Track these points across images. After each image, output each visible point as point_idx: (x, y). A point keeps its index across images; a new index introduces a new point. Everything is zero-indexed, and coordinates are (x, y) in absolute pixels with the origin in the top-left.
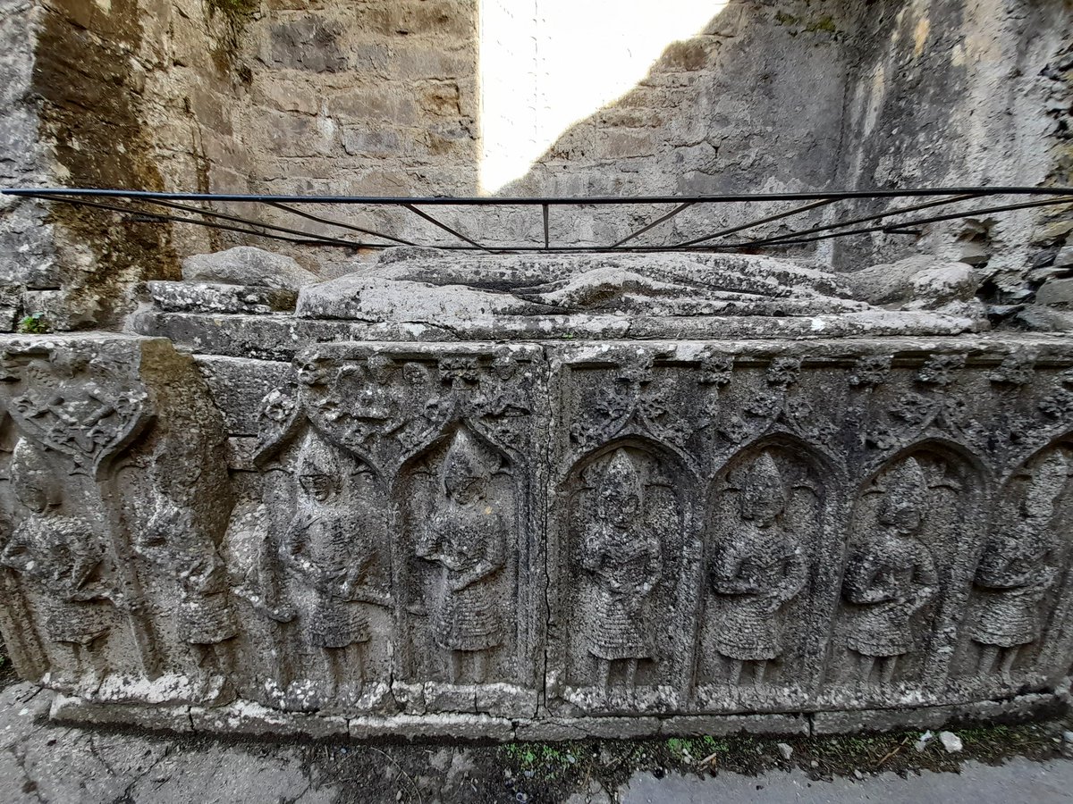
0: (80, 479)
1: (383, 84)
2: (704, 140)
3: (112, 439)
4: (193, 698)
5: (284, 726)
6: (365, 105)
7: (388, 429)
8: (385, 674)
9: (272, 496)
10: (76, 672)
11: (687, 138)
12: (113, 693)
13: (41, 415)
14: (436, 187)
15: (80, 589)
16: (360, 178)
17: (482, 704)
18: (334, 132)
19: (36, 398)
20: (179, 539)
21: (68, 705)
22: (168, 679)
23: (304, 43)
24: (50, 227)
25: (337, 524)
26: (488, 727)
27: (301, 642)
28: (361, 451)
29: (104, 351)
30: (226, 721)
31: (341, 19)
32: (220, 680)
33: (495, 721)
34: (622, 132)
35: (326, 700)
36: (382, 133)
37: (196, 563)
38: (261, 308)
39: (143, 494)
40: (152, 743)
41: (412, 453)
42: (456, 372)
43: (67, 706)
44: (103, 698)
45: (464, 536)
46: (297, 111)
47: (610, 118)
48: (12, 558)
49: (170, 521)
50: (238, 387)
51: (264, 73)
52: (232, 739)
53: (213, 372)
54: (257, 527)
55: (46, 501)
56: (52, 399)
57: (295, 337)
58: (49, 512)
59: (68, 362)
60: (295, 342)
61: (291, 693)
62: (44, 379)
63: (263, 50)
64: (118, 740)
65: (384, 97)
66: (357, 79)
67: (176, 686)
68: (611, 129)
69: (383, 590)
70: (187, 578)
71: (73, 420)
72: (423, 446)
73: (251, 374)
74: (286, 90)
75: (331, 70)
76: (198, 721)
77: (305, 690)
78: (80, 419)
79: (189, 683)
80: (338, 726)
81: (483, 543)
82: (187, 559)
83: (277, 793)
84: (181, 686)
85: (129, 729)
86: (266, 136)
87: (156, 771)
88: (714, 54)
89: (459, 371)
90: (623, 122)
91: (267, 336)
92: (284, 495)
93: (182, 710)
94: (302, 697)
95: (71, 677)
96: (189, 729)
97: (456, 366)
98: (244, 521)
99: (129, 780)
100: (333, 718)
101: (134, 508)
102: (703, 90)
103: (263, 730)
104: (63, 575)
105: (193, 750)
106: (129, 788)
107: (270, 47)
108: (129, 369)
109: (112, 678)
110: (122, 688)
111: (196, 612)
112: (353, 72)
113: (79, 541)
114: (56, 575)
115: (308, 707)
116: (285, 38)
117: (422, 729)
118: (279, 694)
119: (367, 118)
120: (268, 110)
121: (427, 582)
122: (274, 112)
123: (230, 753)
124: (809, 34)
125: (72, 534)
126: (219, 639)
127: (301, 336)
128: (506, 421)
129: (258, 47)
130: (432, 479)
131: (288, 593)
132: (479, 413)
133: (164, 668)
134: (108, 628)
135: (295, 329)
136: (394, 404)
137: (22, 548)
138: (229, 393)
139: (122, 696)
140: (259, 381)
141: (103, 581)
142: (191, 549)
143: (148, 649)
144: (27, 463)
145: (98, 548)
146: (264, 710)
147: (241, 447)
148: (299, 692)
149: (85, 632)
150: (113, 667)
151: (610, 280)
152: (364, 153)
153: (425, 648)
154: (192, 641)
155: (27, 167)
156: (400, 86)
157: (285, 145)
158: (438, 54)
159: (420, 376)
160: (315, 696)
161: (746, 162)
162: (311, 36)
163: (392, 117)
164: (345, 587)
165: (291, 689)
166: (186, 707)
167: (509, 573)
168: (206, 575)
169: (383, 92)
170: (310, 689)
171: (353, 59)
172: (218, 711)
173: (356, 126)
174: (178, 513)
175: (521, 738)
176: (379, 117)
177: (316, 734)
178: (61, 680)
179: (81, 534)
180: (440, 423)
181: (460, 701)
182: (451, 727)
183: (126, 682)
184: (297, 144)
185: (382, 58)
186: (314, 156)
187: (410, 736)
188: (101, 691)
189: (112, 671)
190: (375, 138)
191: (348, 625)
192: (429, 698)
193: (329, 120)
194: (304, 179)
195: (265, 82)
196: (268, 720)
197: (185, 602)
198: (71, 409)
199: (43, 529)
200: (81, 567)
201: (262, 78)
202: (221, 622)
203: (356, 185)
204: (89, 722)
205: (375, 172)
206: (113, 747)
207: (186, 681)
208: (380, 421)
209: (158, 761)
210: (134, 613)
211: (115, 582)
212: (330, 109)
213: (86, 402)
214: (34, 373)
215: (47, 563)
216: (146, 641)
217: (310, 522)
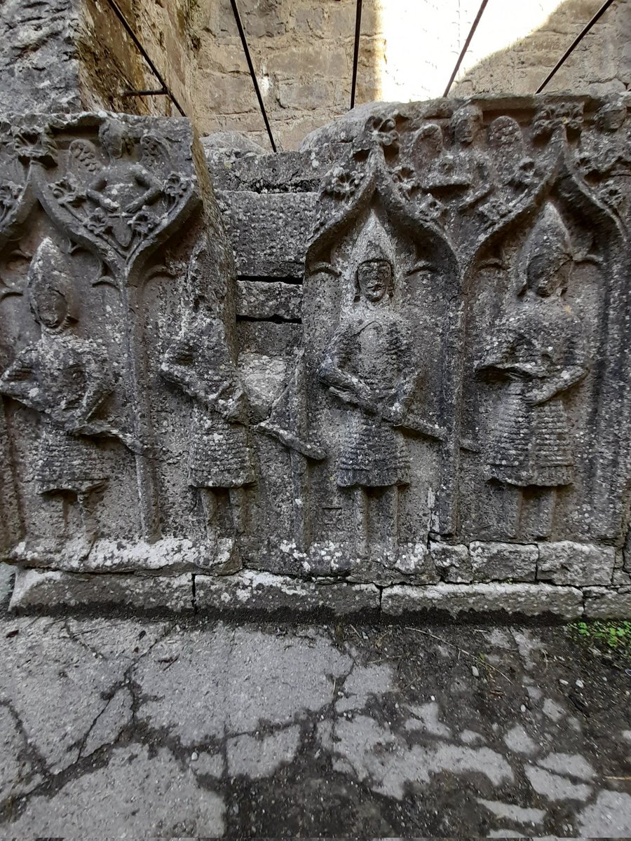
0: (103, 292)
1: (318, 43)
2: (615, 77)
3: (156, 225)
4: (202, 561)
5: (304, 598)
6: (300, 61)
7: (469, 199)
8: (423, 532)
9: (314, 305)
10: (61, 537)
11: (600, 75)
12: (105, 559)
13: (78, 202)
15: (89, 420)
16: (291, 128)
17: (546, 566)
18: (269, 89)
19: (75, 182)
20: (211, 352)
21: (43, 583)
22: (169, 542)
23: (248, 14)
24: (75, 62)
25: (393, 330)
26: (553, 597)
27: (326, 492)
28: (436, 227)
29: (157, 127)
30: (234, 593)
32: (229, 543)
33: (562, 590)
34: (540, 70)
35: (358, 560)
36: (314, 86)
37: (226, 384)
39: (169, 310)
40: (144, 624)
41: (497, 227)
42: (561, 119)
43: (40, 584)
44: (94, 565)
45: (549, 334)
46: (238, 72)
47: (528, 59)
48: (12, 383)
49: (202, 333)
50: (253, 221)
51: (211, 41)
52: (240, 616)
53: (228, 205)
54: (267, 371)
55: (66, 312)
56: (95, 182)
57: (315, 164)
58: (65, 328)
59: (120, 134)
60: (315, 169)
61: (315, 554)
62: (87, 161)
63: (212, 21)
64: (101, 624)
65: (317, 53)
66: (294, 39)
67: (180, 549)
68: (529, 69)
69: (430, 421)
70: (216, 400)
71: (115, 205)
72: (512, 215)
73: (267, 206)
74: (230, 53)
75: (270, 35)
76: (202, 593)
77: (330, 552)
78: (123, 204)
79: (194, 545)
80: (370, 598)
81: (571, 344)
82: (216, 378)
83: (318, 670)
84: (185, 548)
85: (116, 609)
86: (208, 96)
87: (158, 652)
88: (613, 13)
89: (565, 118)
90: (540, 63)
91: (282, 169)
92: (328, 304)
93: (185, 579)
94: (328, 558)
95: (52, 544)
96: (189, 606)
97: (563, 111)
98: (252, 365)
99: (124, 663)
100: (364, 586)
101: (156, 327)
102: (608, 37)
103: (278, 604)
104: (72, 405)
105: (196, 629)
106: (128, 671)
107: (218, 18)
108: (180, 148)
109: (103, 543)
110: (116, 553)
111: (220, 445)
112: (291, 33)
113: (96, 363)
114: (63, 404)
115: (338, 569)
117: (471, 601)
118: (301, 555)
119: (301, 72)
120: (212, 72)
121: (482, 410)
122: (218, 74)
123: (240, 632)
125: (89, 353)
126: (240, 481)
127: (323, 162)
128: (611, 182)
129: (208, 19)
130: (501, 275)
131: (319, 428)
132: (584, 170)
133: (163, 531)
134: (107, 479)
135: (317, 154)
136: (481, 167)
137: (26, 373)
138: (243, 228)
139: (117, 561)
140: (275, 213)
141: (110, 419)
142: (222, 367)
143: (152, 503)
144: (53, 262)
145: (111, 376)
146: (280, 579)
147: (249, 289)
148: (323, 553)
149: (86, 477)
150: (106, 530)
152: (296, 105)
153: (473, 497)
154: (210, 484)
155: (59, 7)
156: (332, 43)
157: (224, 103)
159: (511, 133)
160: (343, 557)
162: (256, 7)
163: (324, 70)
164: (397, 407)
165: (313, 550)
166: (189, 575)
167: (586, 393)
168: (235, 398)
169: (317, 49)
170: (336, 550)
171: (292, 23)
172: (225, 581)
173: (290, 81)
174: (211, 324)
175: (591, 614)
176: (311, 71)
177: (340, 608)
178: (40, 549)
179: (97, 356)
180: (536, 185)
181: (518, 562)
182: (507, 597)
183: (120, 547)
184: (236, 101)
185: (318, 20)
186: (250, 111)
187: (455, 610)
188: (91, 557)
189: (103, 535)
190: (308, 90)
191: (396, 458)
192: (478, 561)
193: (266, 79)
195: (211, 47)
196: (285, 589)
197: (208, 434)
198: (114, 192)
199: (56, 347)
200: (95, 393)
201: (209, 44)
202: (244, 461)
203: (287, 135)
204: (65, 605)
205: (305, 122)
206: (96, 631)
207: (190, 544)
208: (461, 189)
209: (156, 641)
210: (145, 453)
211: (124, 419)
212: (268, 67)
213: (131, 185)
214: (77, 151)
215: (54, 389)
216: (151, 492)
217: (362, 326)
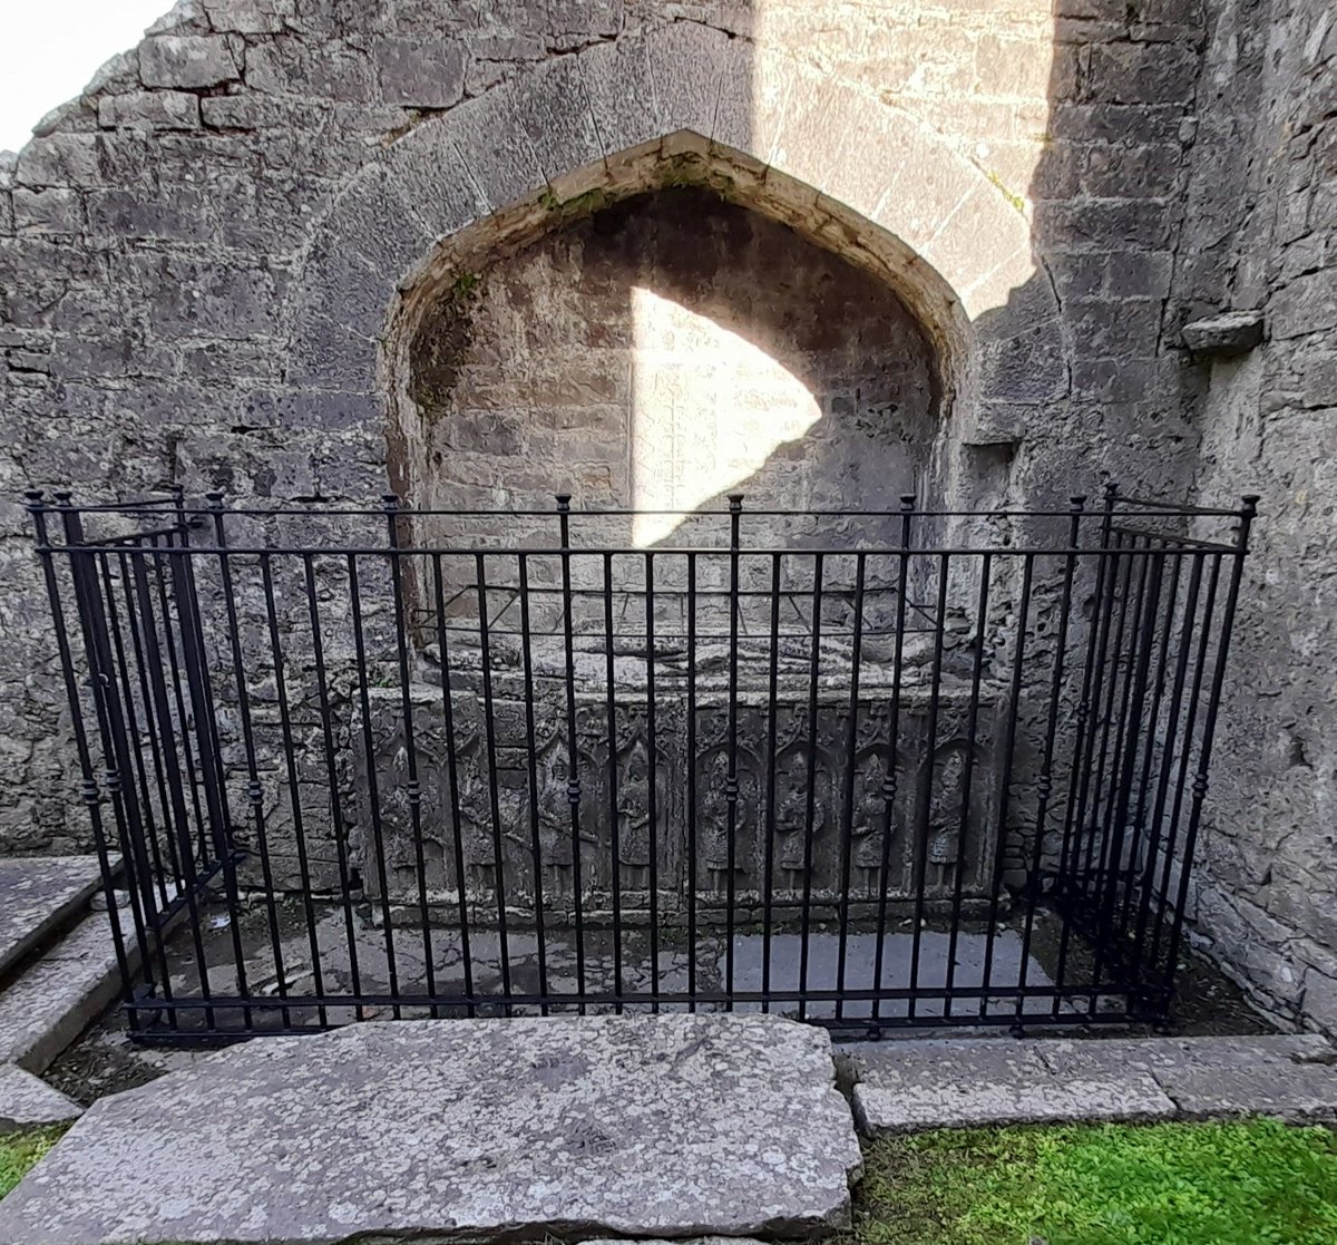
1: (549, 466)
5: (530, 918)
6: (533, 481)
8: (589, 886)
12: (430, 899)
14: (589, 543)
16: (525, 536)
18: (506, 501)
23: (486, 434)
30: (495, 916)
31: (517, 418)
36: (546, 502)
38: (503, 667)
46: (477, 484)
48: (386, 816)
51: (452, 456)
59: (442, 708)
63: (452, 438)
65: (549, 476)
66: (527, 461)
71: (438, 737)
73: (509, 709)
74: (469, 469)
75: (506, 454)
76: (478, 916)
78: (442, 737)
79: (474, 893)
80: (563, 917)
88: (811, 449)
89: (640, 711)
93: (469, 909)
96: (472, 922)
97: (638, 708)
100: (559, 912)
102: (804, 475)
103: (517, 921)
107: (457, 436)
108: (469, 711)
112: (525, 457)
114: (409, 825)
115: (546, 904)
116: (472, 430)
118: (528, 897)
120: (453, 483)
122: (457, 485)
124: (883, 436)
128: (662, 736)
129: (447, 436)
136: (605, 727)
137: (391, 810)
141: (429, 831)
142: (489, 808)
146: (518, 909)
151: (718, 654)
156: (563, 468)
158: (594, 445)
159: (619, 714)
160: (549, 898)
161: (840, 529)
162: (492, 429)
163: (556, 490)
166: (472, 907)
169: (549, 472)
171: (525, 448)
172: (490, 910)
175: (669, 924)
176: (544, 490)
180: (629, 737)
181: (634, 900)
183: (435, 894)
185: (549, 447)
187: (604, 922)
190: (541, 505)
193: (503, 492)
194: (479, 536)
195: (452, 462)
196: (521, 914)
201: (450, 460)
203: (522, 541)
205: (539, 532)
212: (504, 483)
